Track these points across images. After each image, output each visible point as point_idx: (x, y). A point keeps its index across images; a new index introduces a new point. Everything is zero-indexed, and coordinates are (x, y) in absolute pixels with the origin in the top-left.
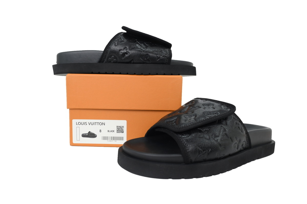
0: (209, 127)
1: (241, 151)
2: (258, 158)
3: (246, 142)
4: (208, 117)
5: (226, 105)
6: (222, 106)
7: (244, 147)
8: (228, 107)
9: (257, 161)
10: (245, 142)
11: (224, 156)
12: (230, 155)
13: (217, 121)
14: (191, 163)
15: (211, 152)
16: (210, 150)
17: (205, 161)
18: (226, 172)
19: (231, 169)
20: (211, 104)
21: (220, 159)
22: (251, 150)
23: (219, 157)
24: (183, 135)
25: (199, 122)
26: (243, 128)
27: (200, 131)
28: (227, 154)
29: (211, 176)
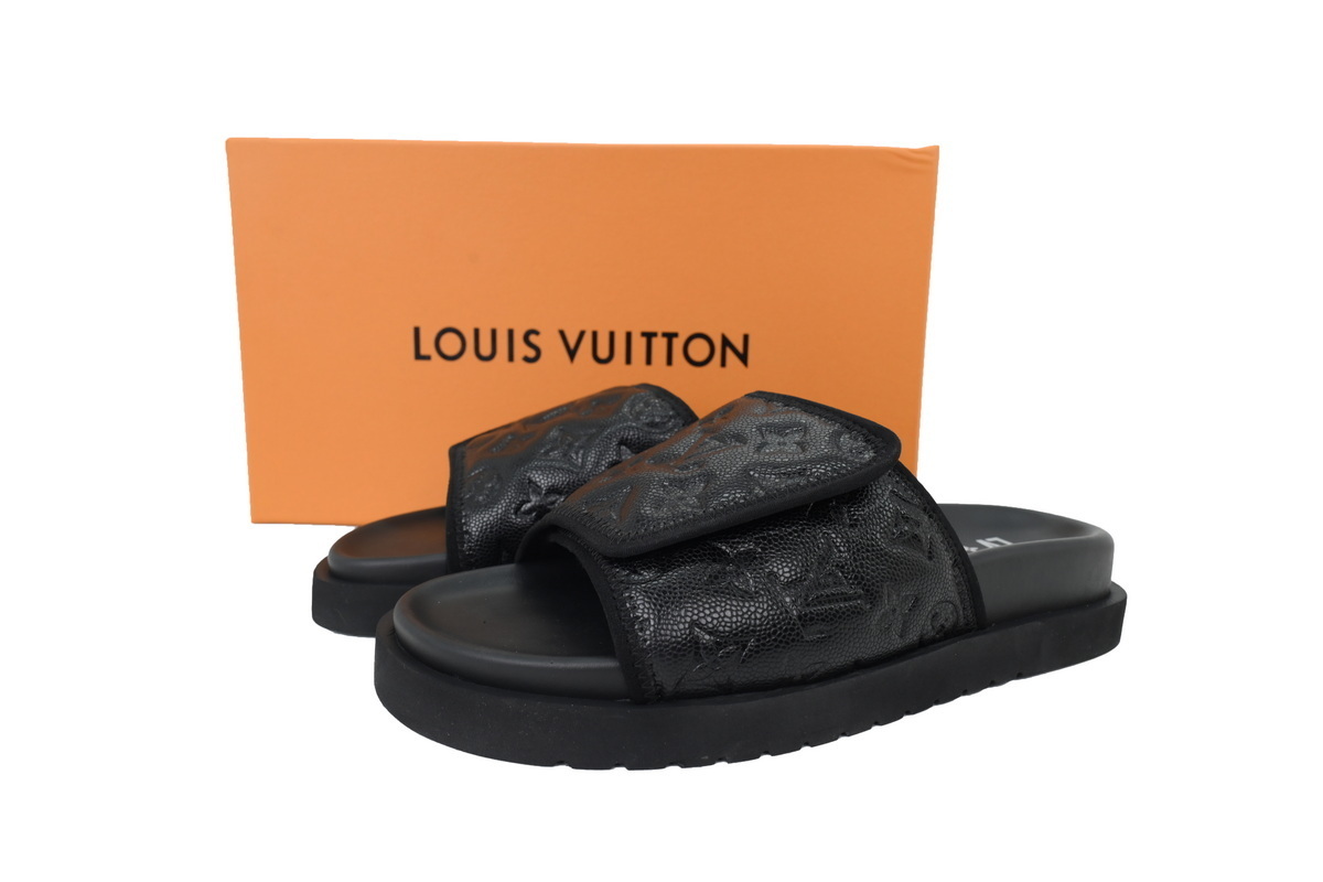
0: (764, 538)
1: (923, 645)
2: (1020, 676)
3: (958, 603)
4: (762, 488)
5: (865, 431)
6: (845, 438)
7: (943, 626)
8: (867, 441)
9: (1014, 687)
10: (950, 602)
11: (823, 670)
12: (860, 666)
13: (807, 506)
14: (662, 698)
15: (757, 652)
16: (752, 643)
17: (727, 691)
18: (834, 738)
19: (866, 727)
20: (800, 424)
21: (806, 681)
22: (979, 642)
23: (797, 673)
24: (635, 572)
25: (716, 513)
26: (938, 537)
27: (719, 557)
28: (839, 659)
29: (755, 756)
